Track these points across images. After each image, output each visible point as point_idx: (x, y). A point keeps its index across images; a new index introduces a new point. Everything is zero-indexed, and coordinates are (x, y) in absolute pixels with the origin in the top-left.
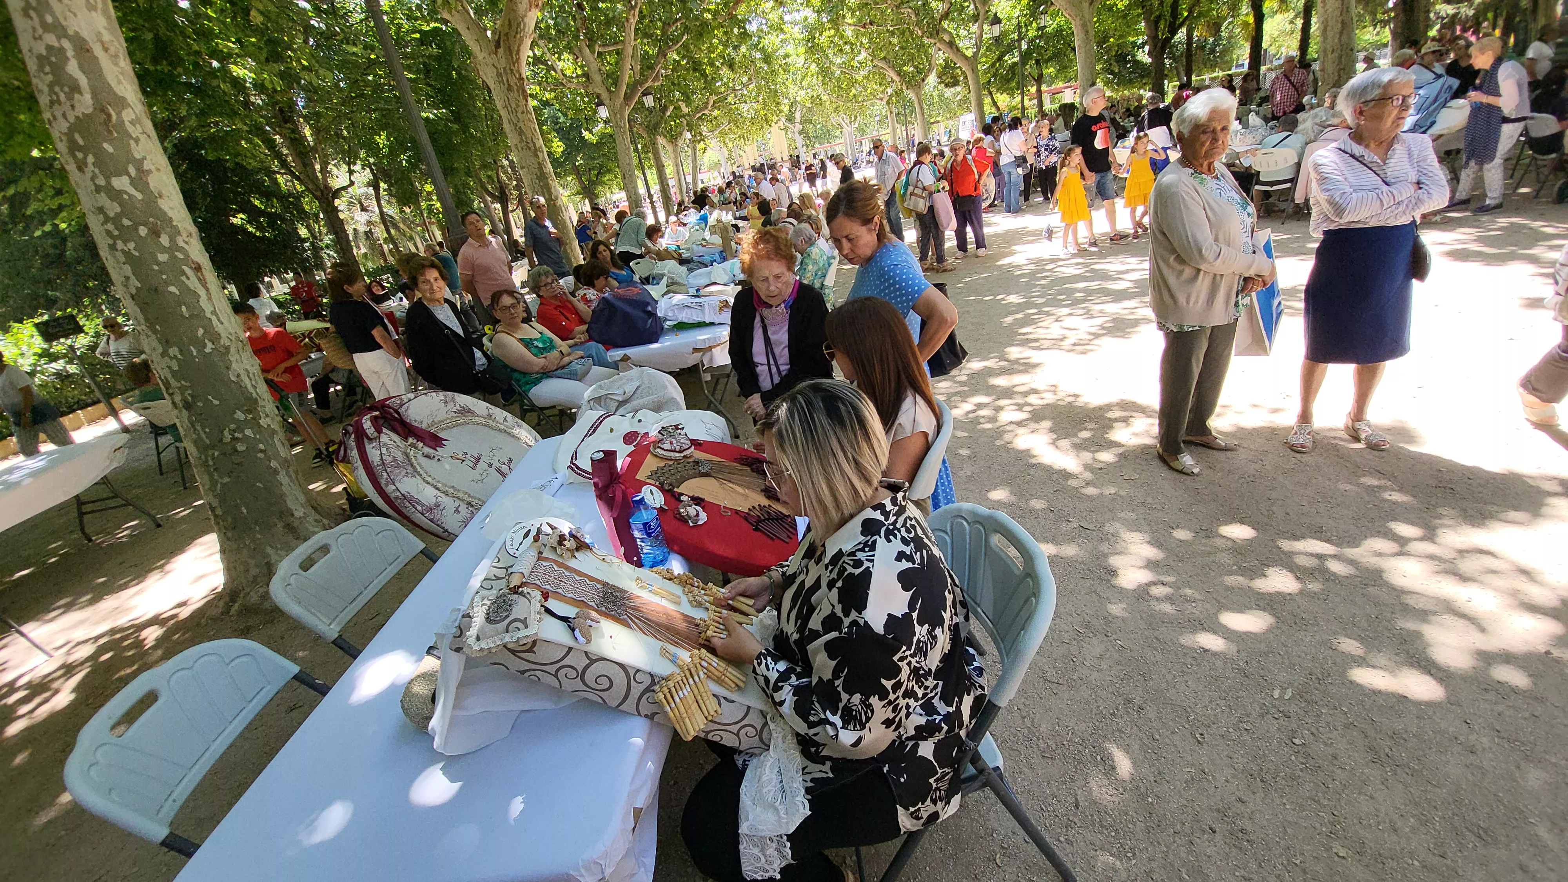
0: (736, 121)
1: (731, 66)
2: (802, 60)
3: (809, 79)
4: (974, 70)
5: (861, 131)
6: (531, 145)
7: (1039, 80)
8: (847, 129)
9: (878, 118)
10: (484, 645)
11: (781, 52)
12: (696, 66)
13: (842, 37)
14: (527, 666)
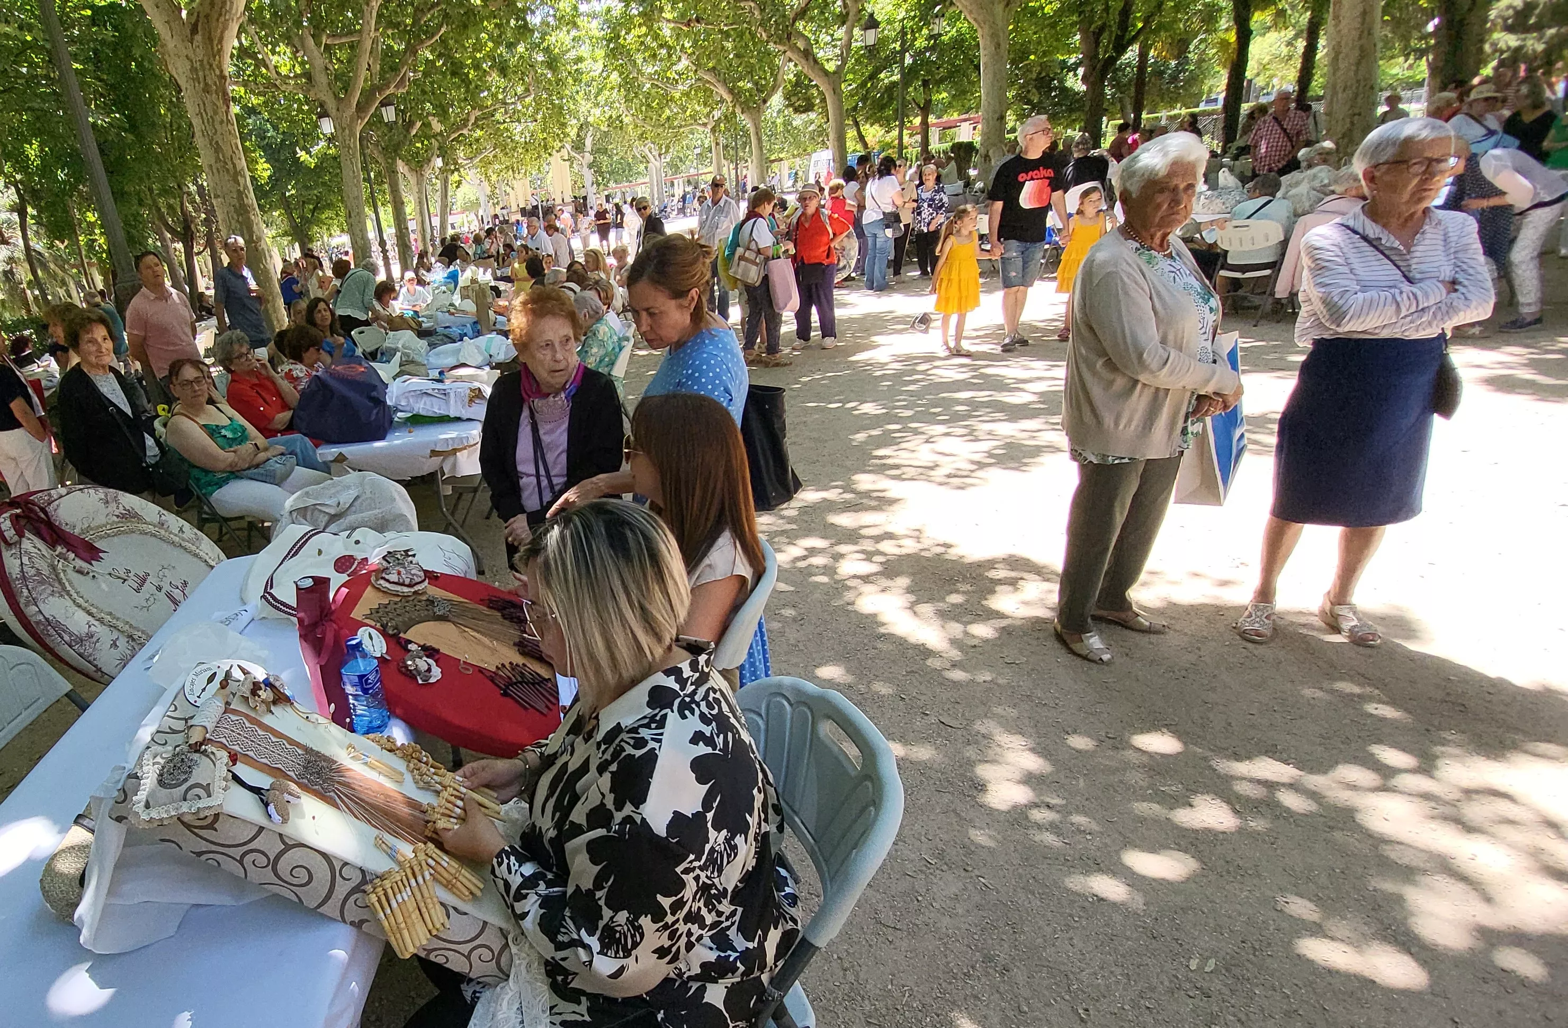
0: (504, 145)
1: (503, 70)
2: (599, 66)
3: (607, 93)
4: (836, 91)
5: (674, 167)
6: (230, 166)
7: (926, 109)
8: (654, 164)
9: (698, 151)
10: (154, 814)
11: (572, 55)
12: (456, 70)
13: (656, 37)
14: (204, 846)
